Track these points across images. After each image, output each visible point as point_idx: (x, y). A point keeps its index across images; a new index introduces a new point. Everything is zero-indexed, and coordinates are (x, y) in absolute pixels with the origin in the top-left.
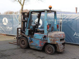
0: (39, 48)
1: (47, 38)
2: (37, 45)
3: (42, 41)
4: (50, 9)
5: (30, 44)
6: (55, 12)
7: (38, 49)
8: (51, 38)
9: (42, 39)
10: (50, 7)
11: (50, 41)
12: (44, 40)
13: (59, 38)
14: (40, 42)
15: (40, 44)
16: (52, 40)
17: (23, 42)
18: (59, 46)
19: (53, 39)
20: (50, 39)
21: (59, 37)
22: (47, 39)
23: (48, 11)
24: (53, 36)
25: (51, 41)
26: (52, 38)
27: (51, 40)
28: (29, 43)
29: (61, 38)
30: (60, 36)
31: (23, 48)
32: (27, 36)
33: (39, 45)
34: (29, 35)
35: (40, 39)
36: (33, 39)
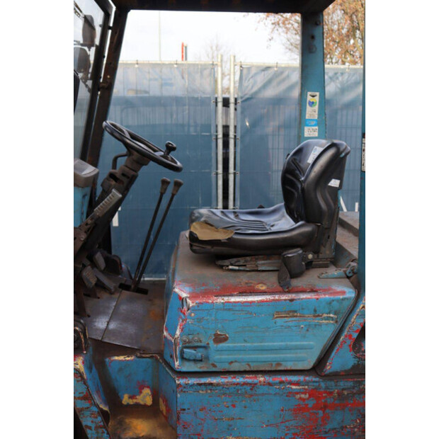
9: (345, 360)
35: (300, 366)
36: (181, 381)
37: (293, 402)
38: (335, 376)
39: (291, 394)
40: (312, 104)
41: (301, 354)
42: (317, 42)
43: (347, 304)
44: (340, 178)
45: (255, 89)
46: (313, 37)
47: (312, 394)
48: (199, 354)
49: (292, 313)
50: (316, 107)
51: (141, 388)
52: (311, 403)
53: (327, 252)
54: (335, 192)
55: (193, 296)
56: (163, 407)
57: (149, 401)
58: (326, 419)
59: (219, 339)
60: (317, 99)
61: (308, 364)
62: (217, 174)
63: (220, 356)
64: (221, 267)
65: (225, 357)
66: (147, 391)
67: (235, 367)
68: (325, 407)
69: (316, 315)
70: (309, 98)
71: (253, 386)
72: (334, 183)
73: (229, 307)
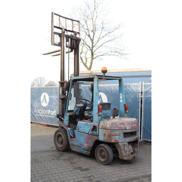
0: (85, 150)
1: (98, 130)
2: (81, 145)
3: (91, 136)
4: (104, 74)
5: (71, 142)
6: (120, 79)
7: (84, 153)
9: (91, 132)
10: (104, 69)
12: (93, 135)
13: (122, 132)
14: (86, 139)
15: (87, 143)
16: (107, 134)
17: (60, 139)
18: (122, 148)
19: (108, 132)
20: (103, 133)
21: (120, 129)
22: (98, 133)
23: (99, 77)
24: (108, 126)
26: (106, 131)
27: (105, 134)
28: (69, 140)
29: (126, 131)
30: (122, 126)
31: (60, 151)
32: (67, 126)
33: (85, 145)
34: (69, 125)
35: (86, 132)
38: (89, 134)
39: (85, 136)
40: (121, 96)
47: (87, 137)
48: (78, 129)
49: (87, 125)
55: (79, 121)
59: (80, 127)
60: (122, 95)
62: (139, 111)
65: (80, 130)
67: (81, 132)
68: (89, 139)
69: (89, 126)
71: (82, 134)
73: (81, 123)
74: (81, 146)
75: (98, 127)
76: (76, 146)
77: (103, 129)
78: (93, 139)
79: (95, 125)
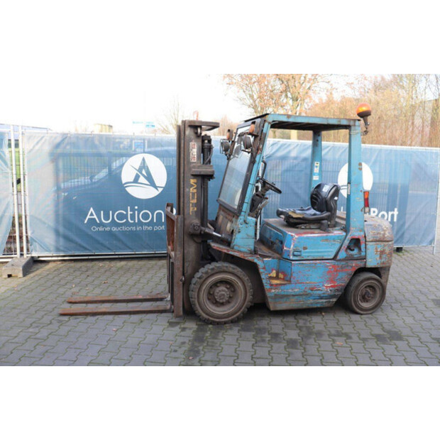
0: (321, 298)
1: (363, 246)
2: (312, 290)
3: (343, 263)
5: (271, 293)
7: (319, 306)
8: (383, 244)
9: (342, 255)
11: (378, 257)
12: (350, 258)
14: (329, 272)
15: (332, 281)
17: (222, 291)
19: (389, 246)
22: (363, 254)
25: (380, 257)
26: (385, 246)
27: (382, 252)
33: (326, 288)
35: (329, 258)
36: (293, 262)
37: (327, 270)
38: (340, 260)
39: (327, 266)
41: (330, 254)
42: (319, 142)
43: (343, 237)
44: (337, 196)
45: (271, 153)
46: (318, 141)
47: (333, 266)
48: (299, 253)
49: (327, 240)
50: (318, 168)
51: (273, 270)
52: (333, 270)
53: (333, 222)
54: (336, 201)
55: (297, 234)
56: (281, 276)
57: (275, 275)
58: (337, 275)
59: (305, 248)
60: (318, 165)
61: (332, 257)
63: (305, 255)
64: (297, 228)
65: (307, 254)
66: (274, 271)
67: (310, 258)
68: (337, 271)
69: (334, 240)
70: (316, 164)
71: (315, 264)
72: (336, 198)
73: (308, 238)
74: (310, 292)
75: (362, 240)
76: (293, 296)
77: (376, 241)
78: (350, 268)
79: (356, 237)
